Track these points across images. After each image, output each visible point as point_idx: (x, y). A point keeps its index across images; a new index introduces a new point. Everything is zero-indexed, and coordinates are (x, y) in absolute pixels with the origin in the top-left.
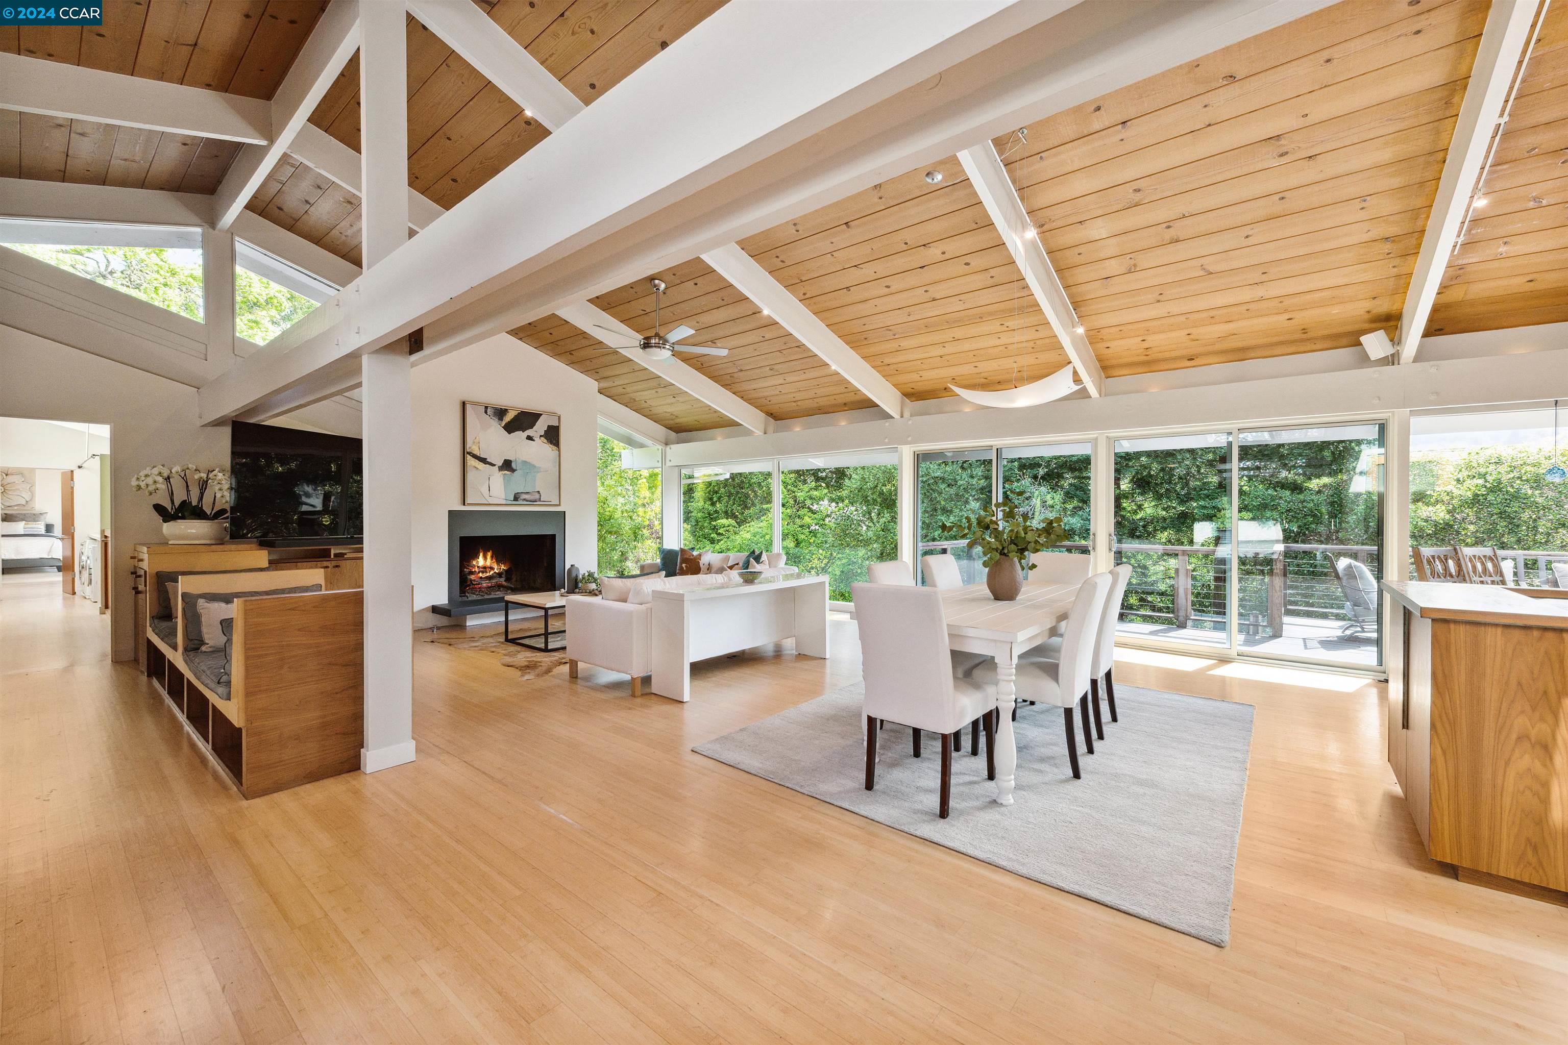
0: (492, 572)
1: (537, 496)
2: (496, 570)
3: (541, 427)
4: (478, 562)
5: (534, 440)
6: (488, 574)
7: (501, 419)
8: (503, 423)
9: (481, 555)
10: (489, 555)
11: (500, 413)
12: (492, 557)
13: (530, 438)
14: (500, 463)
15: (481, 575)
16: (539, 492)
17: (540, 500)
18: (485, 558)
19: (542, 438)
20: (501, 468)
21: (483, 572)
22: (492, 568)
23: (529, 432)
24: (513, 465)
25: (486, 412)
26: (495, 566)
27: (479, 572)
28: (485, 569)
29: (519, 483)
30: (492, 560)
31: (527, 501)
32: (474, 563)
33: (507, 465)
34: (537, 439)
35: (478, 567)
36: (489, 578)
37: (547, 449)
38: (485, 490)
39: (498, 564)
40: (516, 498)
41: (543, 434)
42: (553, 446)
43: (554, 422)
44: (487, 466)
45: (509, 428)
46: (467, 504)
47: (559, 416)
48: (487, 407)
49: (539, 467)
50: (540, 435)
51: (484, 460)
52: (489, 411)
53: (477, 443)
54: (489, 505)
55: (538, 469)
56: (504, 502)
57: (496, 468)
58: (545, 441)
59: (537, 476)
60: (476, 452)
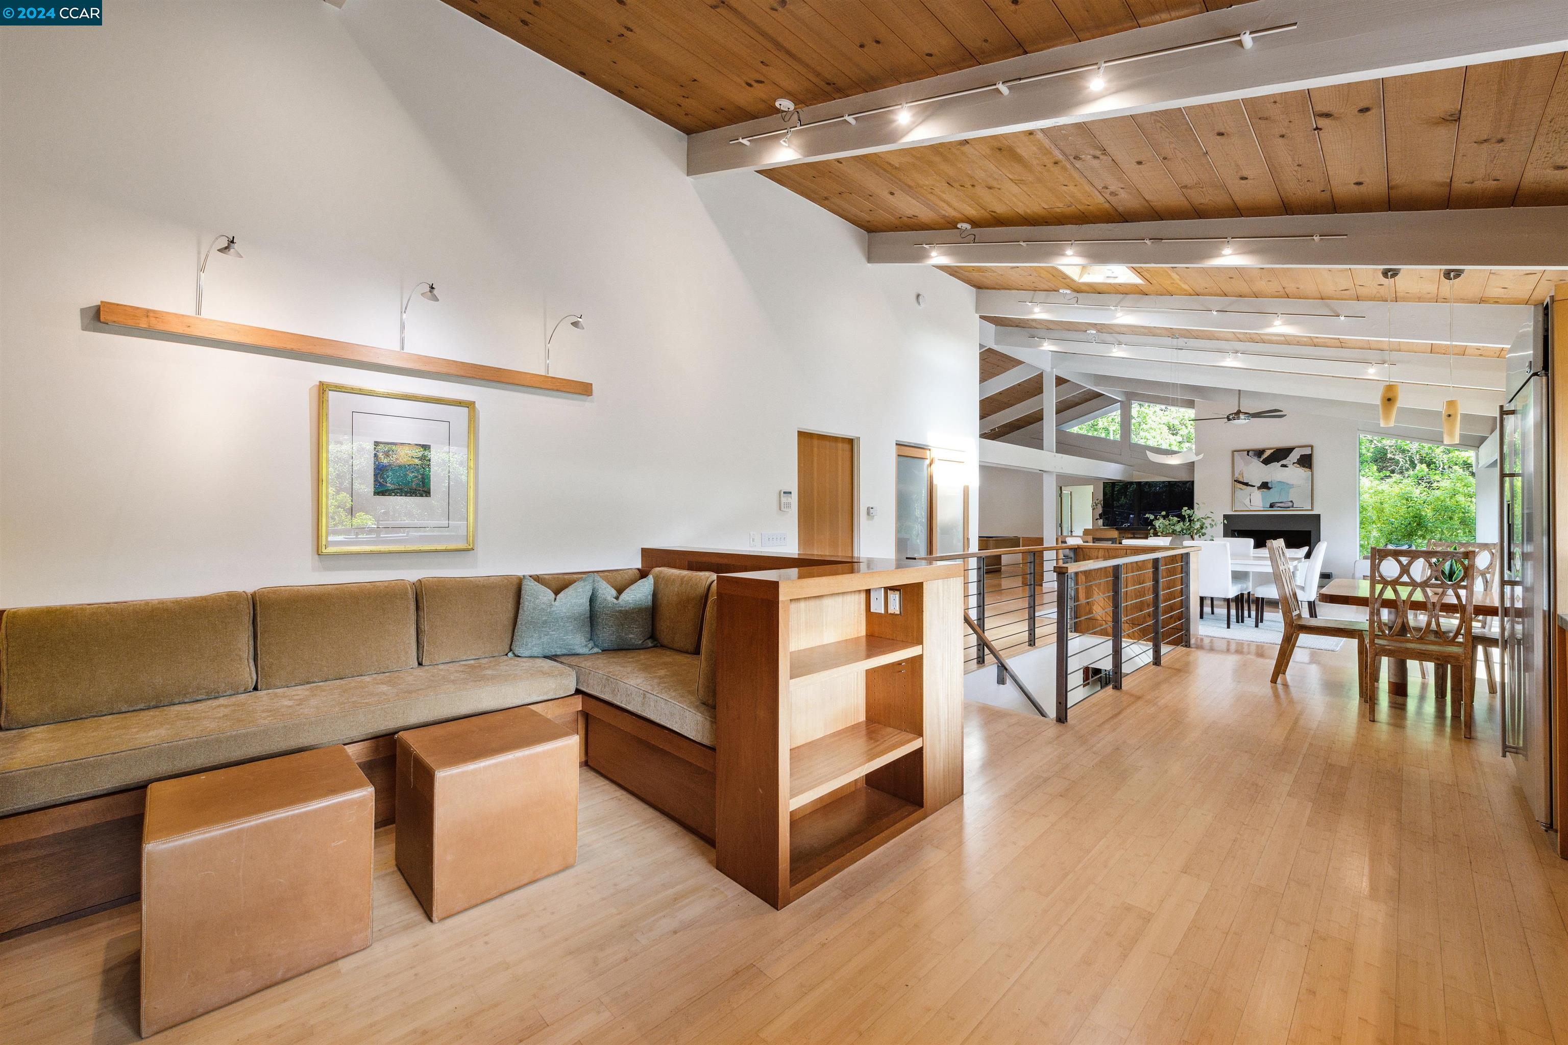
1: (1290, 504)
3: (1295, 456)
5: (1287, 467)
7: (1260, 457)
8: (1262, 459)
11: (1259, 453)
13: (1284, 466)
14: (1258, 484)
16: (1292, 501)
17: (1293, 507)
19: (1296, 465)
20: (1259, 488)
23: (1284, 462)
24: (1270, 485)
25: (1248, 455)
29: (1273, 496)
31: (1281, 508)
33: (1265, 486)
34: (1291, 466)
37: (1302, 472)
38: (1247, 502)
40: (1272, 506)
41: (1296, 461)
42: (1306, 469)
43: (1307, 451)
44: (1249, 487)
45: (1267, 462)
46: (1235, 511)
47: (1312, 447)
48: (1248, 452)
49: (1293, 485)
50: (1294, 463)
51: (1247, 484)
52: (1250, 453)
53: (1241, 474)
54: (1251, 511)
55: (1291, 486)
56: (1262, 509)
57: (1256, 488)
58: (1298, 466)
59: (1292, 491)
60: (1241, 480)
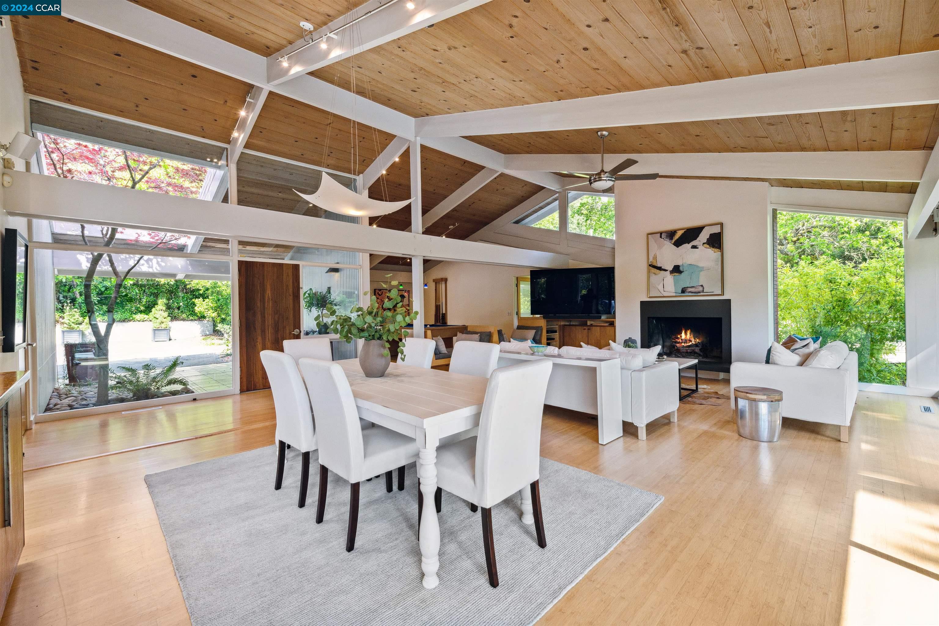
0: (690, 343)
1: (701, 289)
2: (693, 342)
3: (704, 236)
4: (681, 336)
5: (698, 248)
6: (688, 344)
7: (671, 238)
8: (674, 241)
9: (683, 332)
10: (689, 332)
11: (671, 234)
12: (690, 334)
13: (694, 247)
14: (671, 268)
15: (683, 344)
16: (702, 286)
17: (703, 291)
18: (686, 334)
19: (705, 245)
20: (672, 272)
21: (684, 343)
22: (690, 341)
23: (694, 243)
24: (681, 269)
25: (661, 237)
26: (693, 340)
27: (682, 343)
28: (686, 341)
29: (685, 280)
30: (690, 335)
31: (692, 293)
32: (679, 336)
33: (677, 270)
34: (701, 247)
35: (681, 339)
36: (689, 346)
37: (712, 253)
38: (660, 287)
39: (695, 339)
40: (683, 291)
41: (705, 241)
42: (716, 250)
43: (716, 230)
44: (662, 272)
45: (678, 244)
46: (650, 297)
47: (722, 225)
48: (661, 234)
49: (703, 267)
50: (704, 244)
51: (660, 269)
52: (663, 236)
53: (655, 258)
54: (664, 297)
55: (702, 269)
56: (674, 295)
57: (668, 272)
58: (708, 246)
59: (702, 273)
60: (655, 264)
